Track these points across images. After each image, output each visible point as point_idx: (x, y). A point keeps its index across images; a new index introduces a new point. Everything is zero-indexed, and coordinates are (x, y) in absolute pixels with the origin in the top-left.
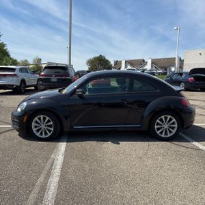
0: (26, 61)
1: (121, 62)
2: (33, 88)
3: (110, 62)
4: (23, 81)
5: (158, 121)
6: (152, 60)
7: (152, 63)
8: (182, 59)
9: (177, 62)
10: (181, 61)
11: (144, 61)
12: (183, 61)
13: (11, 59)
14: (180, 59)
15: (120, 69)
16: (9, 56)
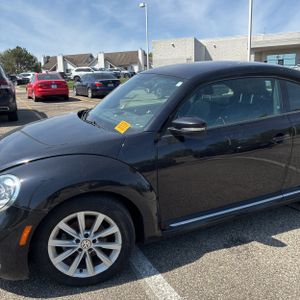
1: (55, 58)
3: (36, 59)
6: (105, 55)
7: (105, 60)
8: (148, 53)
11: (91, 56)
14: (144, 54)
15: (55, 69)
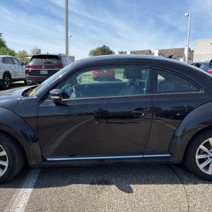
0: (24, 52)
1: (126, 52)
2: (23, 82)
4: (7, 74)
5: (201, 147)
6: (160, 51)
7: (160, 54)
8: (191, 50)
9: (186, 52)
10: (191, 52)
11: (150, 52)
12: (193, 51)
13: (8, 49)
14: (189, 50)
16: (5, 46)
